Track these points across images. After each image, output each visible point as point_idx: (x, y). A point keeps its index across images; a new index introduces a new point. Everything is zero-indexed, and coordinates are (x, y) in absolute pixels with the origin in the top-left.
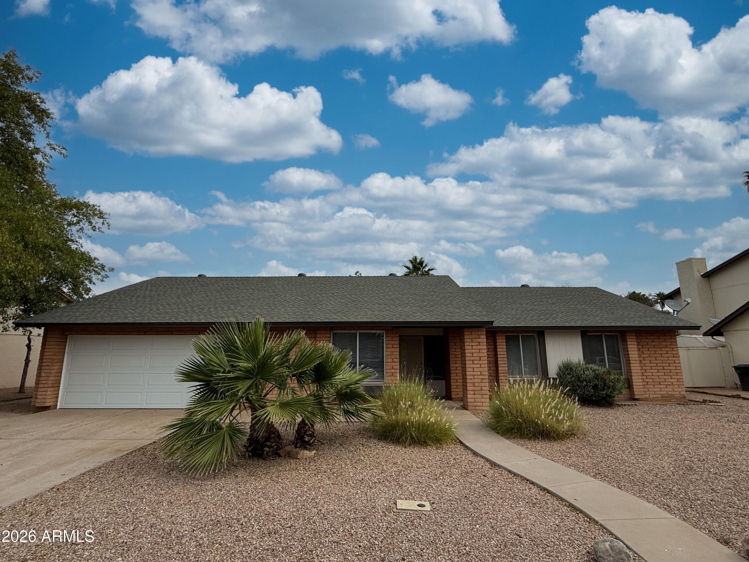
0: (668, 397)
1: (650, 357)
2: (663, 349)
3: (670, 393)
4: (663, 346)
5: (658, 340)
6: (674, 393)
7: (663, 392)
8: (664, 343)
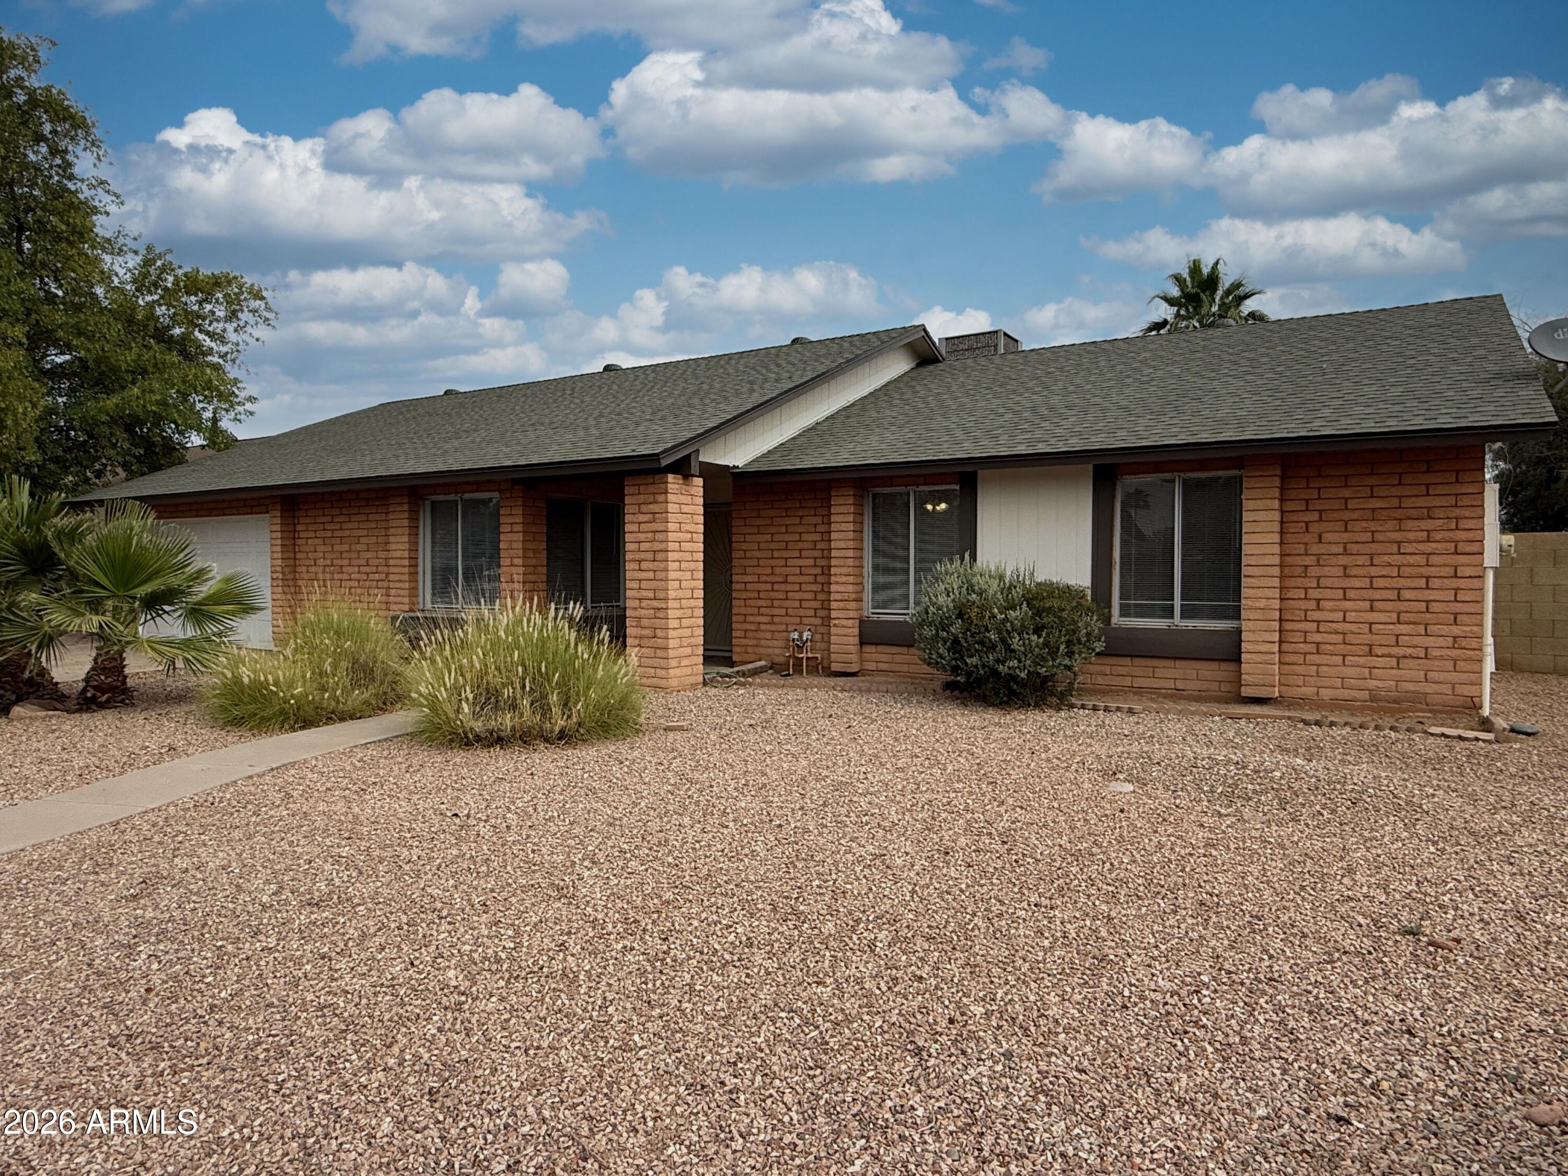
0: (1395, 702)
1: (1346, 553)
2: (1410, 524)
3: (1410, 687)
4: (1414, 513)
5: (1395, 491)
6: (1429, 688)
7: (1380, 684)
8: (1421, 502)
